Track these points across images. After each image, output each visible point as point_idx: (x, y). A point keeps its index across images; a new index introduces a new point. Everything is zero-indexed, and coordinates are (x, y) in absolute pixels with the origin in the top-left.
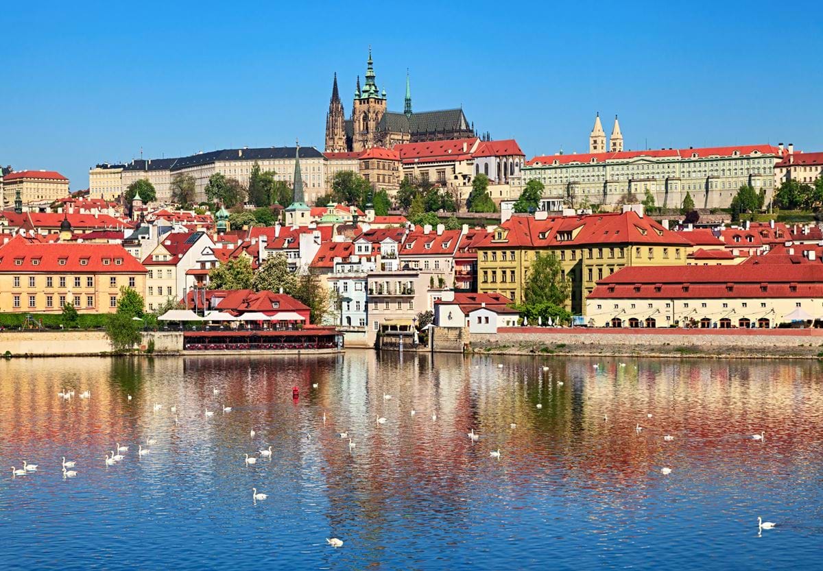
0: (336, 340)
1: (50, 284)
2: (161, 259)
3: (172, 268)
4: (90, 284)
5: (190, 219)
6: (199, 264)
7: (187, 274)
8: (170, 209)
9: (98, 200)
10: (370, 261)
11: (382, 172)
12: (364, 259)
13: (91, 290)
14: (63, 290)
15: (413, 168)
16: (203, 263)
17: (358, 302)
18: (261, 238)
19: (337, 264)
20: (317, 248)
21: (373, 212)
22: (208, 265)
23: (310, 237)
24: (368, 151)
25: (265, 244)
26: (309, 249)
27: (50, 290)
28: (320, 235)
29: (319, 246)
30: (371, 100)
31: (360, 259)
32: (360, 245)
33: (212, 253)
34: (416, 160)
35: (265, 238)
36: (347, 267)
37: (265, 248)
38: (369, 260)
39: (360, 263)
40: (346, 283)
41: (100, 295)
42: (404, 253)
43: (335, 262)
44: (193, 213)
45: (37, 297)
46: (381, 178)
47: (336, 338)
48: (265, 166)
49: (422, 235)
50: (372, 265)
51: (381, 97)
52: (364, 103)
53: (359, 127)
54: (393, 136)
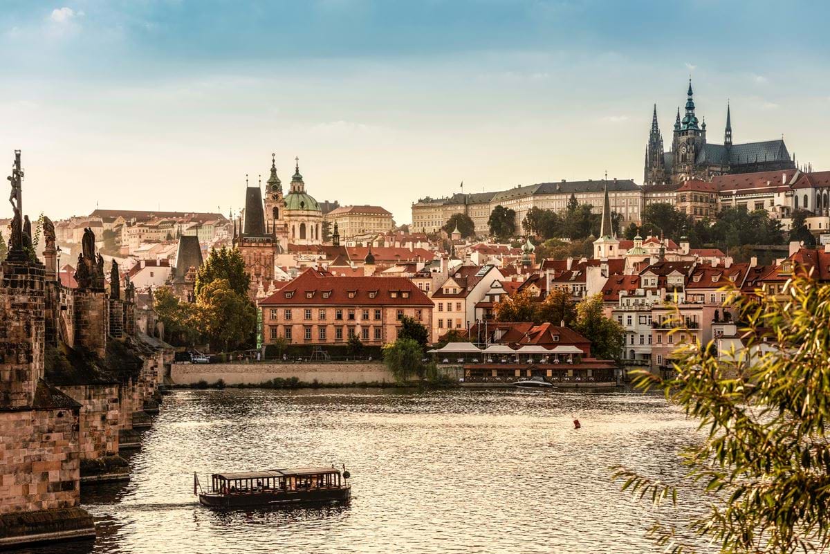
0: (615, 374)
1: (339, 317)
2: (451, 291)
3: (462, 301)
4: (377, 317)
5: (505, 251)
6: (488, 297)
7: (476, 307)
8: (486, 243)
9: (419, 234)
10: (656, 295)
11: (699, 204)
12: (649, 293)
13: (379, 323)
14: (352, 322)
15: (732, 200)
16: (492, 296)
17: (642, 336)
18: (548, 272)
19: (623, 297)
20: (604, 281)
21: (687, 245)
22: (497, 299)
23: (598, 270)
24: (685, 183)
25: (553, 277)
26: (596, 281)
27: (340, 322)
28: (607, 268)
29: (607, 279)
30: (689, 131)
31: (645, 293)
32: (646, 278)
33: (500, 286)
34: (734, 192)
35: (553, 271)
36: (632, 300)
37: (553, 281)
38: (654, 294)
39: (645, 296)
40: (631, 317)
41: (388, 327)
42: (691, 286)
43: (621, 295)
44: (509, 247)
45: (328, 329)
46: (698, 211)
47: (615, 371)
48: (582, 199)
49: (710, 268)
50: (657, 299)
51: (701, 128)
52: (683, 135)
53: (678, 158)
54: (711, 168)
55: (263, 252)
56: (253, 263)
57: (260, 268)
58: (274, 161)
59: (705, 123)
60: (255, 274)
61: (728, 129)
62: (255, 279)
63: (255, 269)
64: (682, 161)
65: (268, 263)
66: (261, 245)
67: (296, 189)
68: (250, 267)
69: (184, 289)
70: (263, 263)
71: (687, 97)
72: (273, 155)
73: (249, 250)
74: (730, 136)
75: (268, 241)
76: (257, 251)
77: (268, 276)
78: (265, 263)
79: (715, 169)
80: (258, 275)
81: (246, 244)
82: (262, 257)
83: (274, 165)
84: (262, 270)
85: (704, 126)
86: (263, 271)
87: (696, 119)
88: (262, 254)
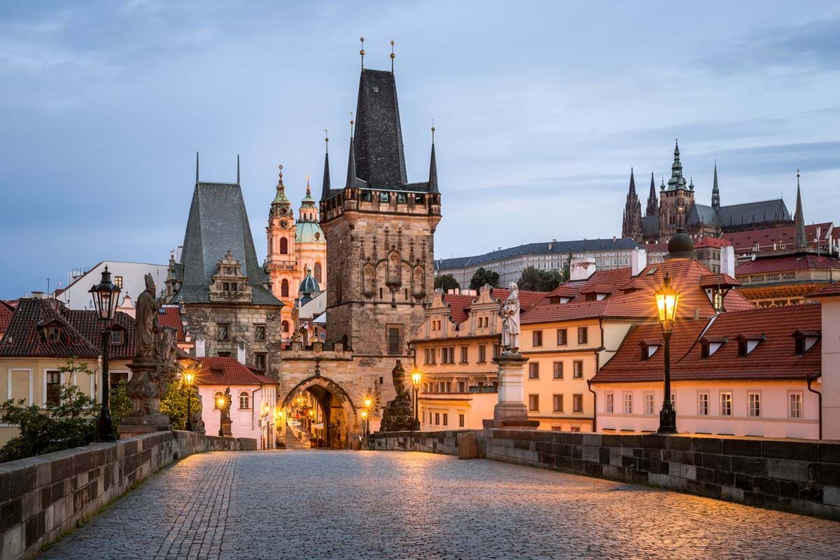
11: (717, 263)
30: (680, 192)
46: (717, 268)
51: (689, 189)
52: (671, 195)
53: (666, 220)
54: (705, 229)
55: (408, 228)
56: (381, 254)
57: (399, 270)
58: (281, 176)
59: (693, 184)
60: (388, 284)
61: (716, 191)
62: (388, 297)
63: (388, 270)
64: (671, 223)
65: (418, 255)
66: (403, 208)
67: (308, 217)
68: (376, 266)
69: (206, 318)
70: (405, 255)
71: (673, 157)
72: (281, 167)
73: (373, 221)
74: (718, 198)
75: (421, 201)
76: (392, 224)
77: (418, 290)
78: (412, 256)
79: (708, 230)
80: (394, 286)
81: (366, 206)
82: (405, 241)
83: (281, 182)
84: (404, 272)
85: (691, 187)
86: (406, 276)
87: (684, 179)
88: (405, 232)
